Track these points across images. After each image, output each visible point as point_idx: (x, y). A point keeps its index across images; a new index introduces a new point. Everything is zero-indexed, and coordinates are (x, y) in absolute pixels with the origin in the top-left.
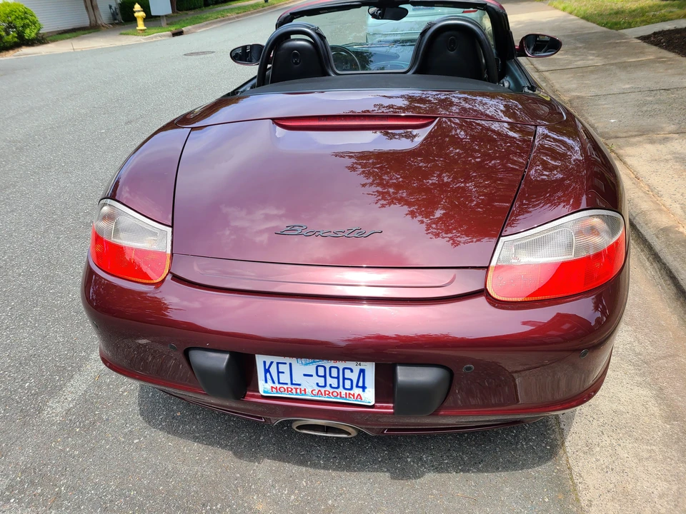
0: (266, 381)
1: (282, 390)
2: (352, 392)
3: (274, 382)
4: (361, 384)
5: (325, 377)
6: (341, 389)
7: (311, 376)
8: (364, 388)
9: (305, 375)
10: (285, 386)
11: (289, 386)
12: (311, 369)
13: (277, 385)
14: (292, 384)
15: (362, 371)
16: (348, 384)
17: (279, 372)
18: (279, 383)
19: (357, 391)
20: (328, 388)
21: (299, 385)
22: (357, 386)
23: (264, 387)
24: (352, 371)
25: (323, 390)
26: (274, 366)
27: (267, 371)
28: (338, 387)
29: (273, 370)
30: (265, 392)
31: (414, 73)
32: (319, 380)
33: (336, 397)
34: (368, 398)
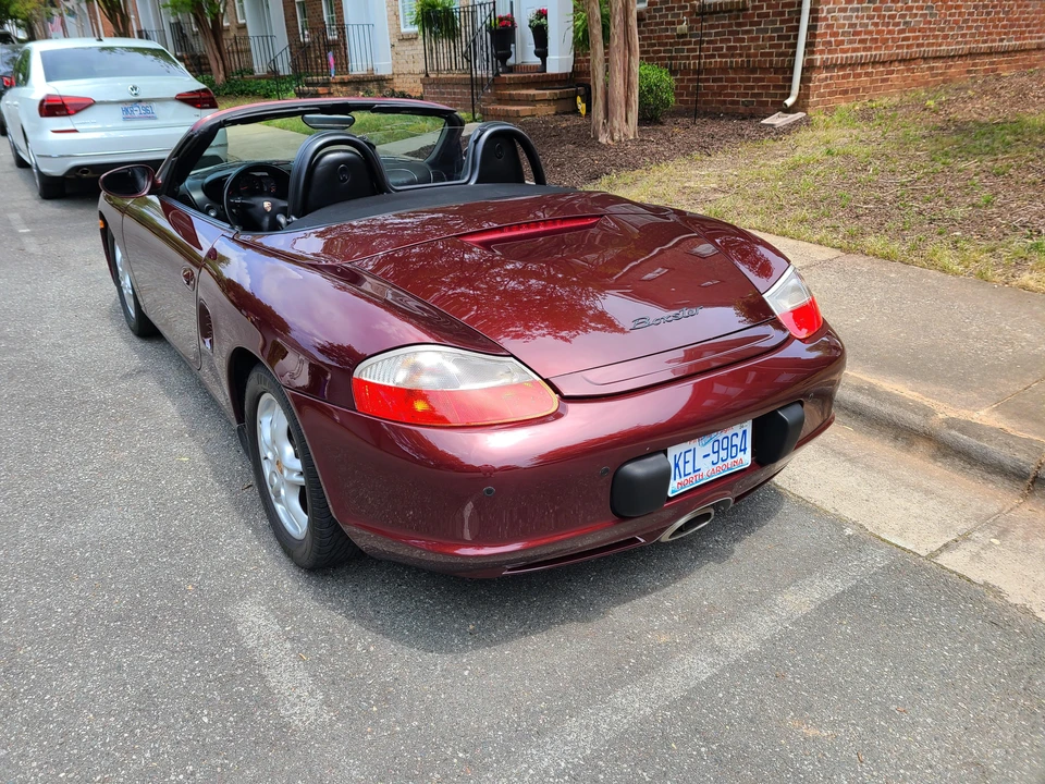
0: (675, 479)
1: (686, 483)
2: (736, 459)
3: (681, 477)
4: (743, 447)
5: (718, 452)
6: (729, 460)
7: (709, 455)
8: (745, 449)
9: (705, 456)
10: (688, 478)
11: (692, 475)
12: (708, 449)
13: (683, 479)
14: (694, 471)
15: (745, 432)
16: (734, 451)
17: (685, 463)
18: (684, 476)
19: (741, 455)
20: (721, 464)
21: (699, 470)
22: (740, 451)
23: (673, 486)
24: (736, 434)
25: (715, 467)
26: (682, 456)
27: (677, 466)
28: (726, 459)
29: (681, 464)
30: (672, 492)
31: (477, 182)
32: (714, 457)
33: (724, 471)
34: (746, 459)
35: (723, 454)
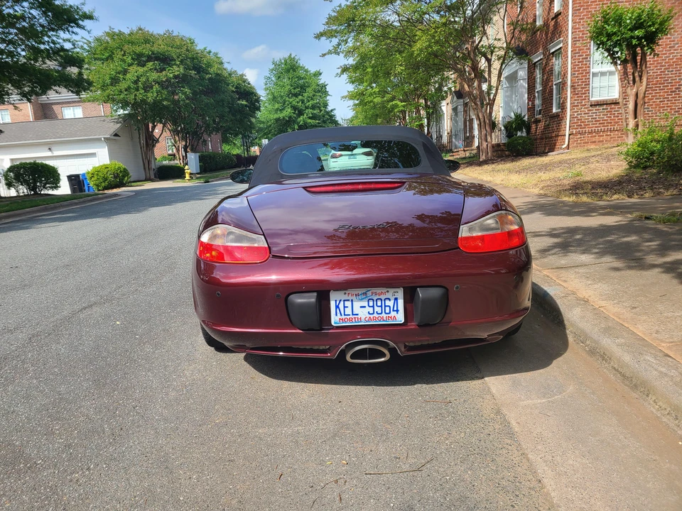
0: (336, 315)
1: (346, 320)
2: (390, 315)
3: (341, 315)
4: (395, 309)
5: (373, 307)
6: (384, 315)
7: (365, 307)
8: (397, 311)
9: (361, 307)
10: (348, 317)
11: (351, 316)
12: (365, 302)
13: (343, 317)
14: (353, 314)
15: (396, 299)
16: (387, 309)
17: (345, 307)
18: (345, 315)
19: (393, 314)
20: (375, 315)
21: (357, 315)
22: (393, 310)
23: (335, 319)
24: (389, 300)
25: (372, 316)
26: (342, 302)
27: (337, 307)
28: (381, 313)
29: (341, 306)
30: (335, 323)
32: (371, 310)
33: (380, 321)
34: (400, 318)
35: (379, 310)
